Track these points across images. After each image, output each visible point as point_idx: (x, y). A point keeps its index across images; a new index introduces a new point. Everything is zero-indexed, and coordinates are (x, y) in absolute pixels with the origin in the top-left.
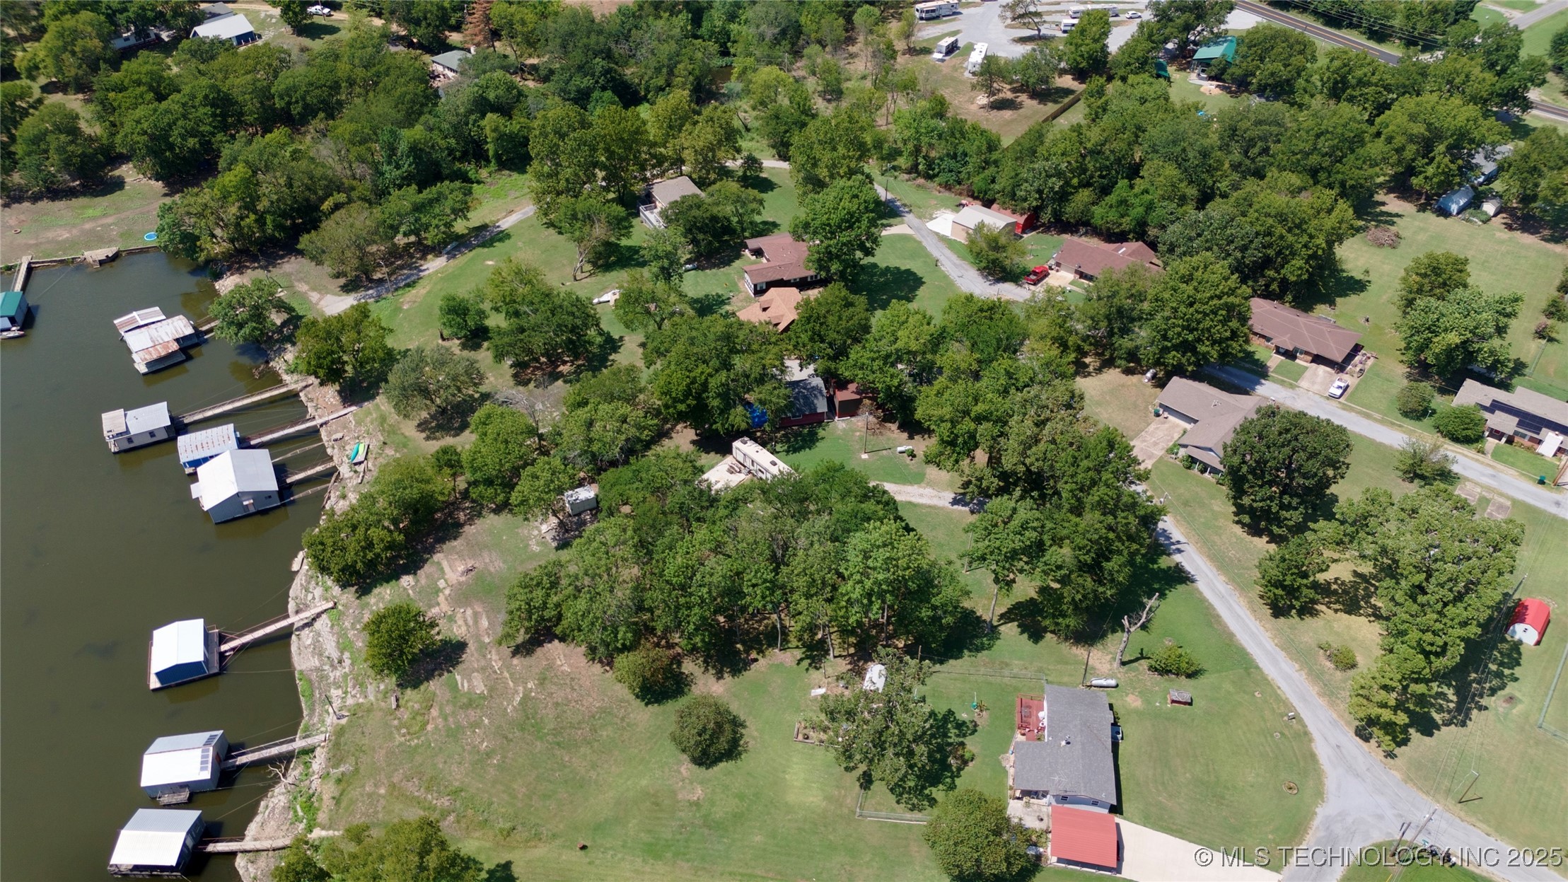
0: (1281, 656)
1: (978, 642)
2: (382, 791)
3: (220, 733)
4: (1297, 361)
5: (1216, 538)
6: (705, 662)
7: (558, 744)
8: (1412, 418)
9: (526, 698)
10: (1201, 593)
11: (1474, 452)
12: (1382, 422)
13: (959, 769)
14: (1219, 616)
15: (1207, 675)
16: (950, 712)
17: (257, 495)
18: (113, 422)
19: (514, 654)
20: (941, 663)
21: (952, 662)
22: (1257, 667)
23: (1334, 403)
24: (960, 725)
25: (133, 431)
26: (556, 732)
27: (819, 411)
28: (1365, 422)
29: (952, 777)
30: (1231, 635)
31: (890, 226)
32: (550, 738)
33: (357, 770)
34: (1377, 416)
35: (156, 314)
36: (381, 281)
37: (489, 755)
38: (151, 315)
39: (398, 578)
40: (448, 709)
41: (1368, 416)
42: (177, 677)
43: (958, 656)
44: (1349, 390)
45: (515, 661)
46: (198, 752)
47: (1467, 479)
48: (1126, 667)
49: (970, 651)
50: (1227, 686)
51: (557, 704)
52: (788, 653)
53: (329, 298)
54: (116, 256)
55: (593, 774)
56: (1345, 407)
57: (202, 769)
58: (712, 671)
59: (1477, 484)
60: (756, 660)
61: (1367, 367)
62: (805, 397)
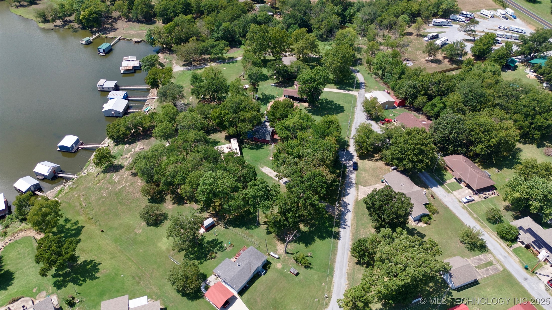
0: (345, 276)
1: (250, 226)
2: (76, 196)
3: (58, 165)
4: (461, 184)
5: (362, 230)
6: (174, 198)
7: (120, 202)
8: (490, 222)
9: (124, 187)
10: (337, 244)
11: (506, 245)
12: (475, 218)
13: (209, 259)
14: (336, 254)
15: (312, 270)
16: (222, 242)
17: (116, 112)
18: (101, 82)
19: (131, 175)
20: (234, 227)
21: (238, 228)
22: (332, 276)
23: (461, 205)
24: (221, 247)
25: (104, 86)
26: (122, 199)
27: (267, 139)
28: (467, 215)
29: (204, 260)
30: (334, 262)
31: (352, 91)
32: (119, 200)
33: (76, 188)
34: (475, 215)
35: (134, 58)
36: (194, 65)
37: (103, 197)
38: (133, 58)
39: (125, 144)
40: (106, 182)
41: (471, 214)
42: (64, 149)
43: (240, 227)
44: (472, 202)
45: (130, 177)
46: (48, 168)
47: (491, 253)
48: (287, 255)
49: (246, 228)
50: (316, 277)
51: (129, 192)
52: (197, 206)
53: (178, 66)
54: (141, 41)
55: (122, 214)
56: (464, 208)
57: (48, 172)
58: (173, 201)
59: (494, 256)
60: (186, 203)
61: (490, 197)
62: (264, 133)
